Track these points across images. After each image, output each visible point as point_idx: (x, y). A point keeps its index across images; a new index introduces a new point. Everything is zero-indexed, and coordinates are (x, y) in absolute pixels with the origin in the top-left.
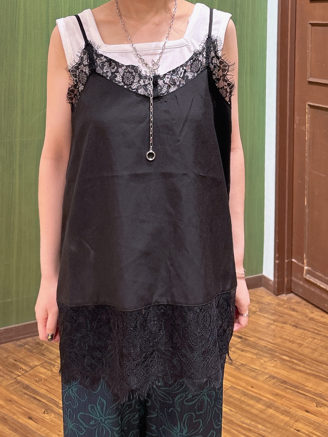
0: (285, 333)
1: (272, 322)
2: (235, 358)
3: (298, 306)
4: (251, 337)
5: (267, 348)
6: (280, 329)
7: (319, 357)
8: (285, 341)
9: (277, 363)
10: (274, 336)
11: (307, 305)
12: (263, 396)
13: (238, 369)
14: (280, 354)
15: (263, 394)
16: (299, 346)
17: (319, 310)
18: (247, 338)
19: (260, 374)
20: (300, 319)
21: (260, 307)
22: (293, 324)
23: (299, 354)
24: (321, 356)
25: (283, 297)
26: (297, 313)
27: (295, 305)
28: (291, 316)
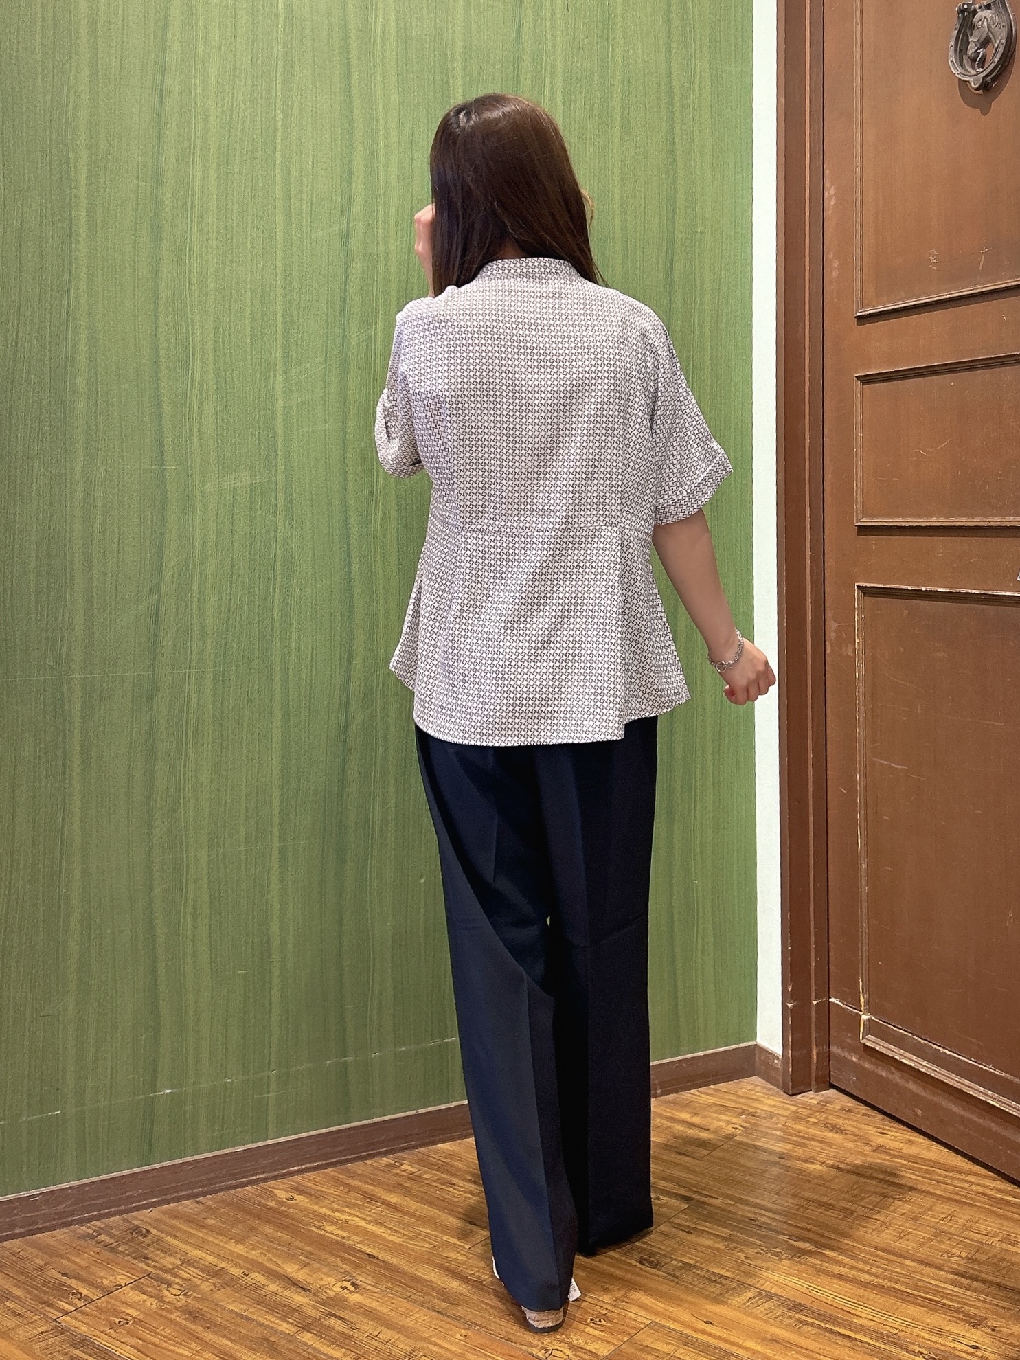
0: (808, 1185)
2: (669, 1249)
3: (845, 1119)
4: (715, 1198)
5: (757, 1223)
7: (896, 1241)
8: (806, 1205)
9: (780, 1259)
11: (868, 1116)
12: (733, 1344)
13: (673, 1276)
14: (791, 1236)
15: (737, 1340)
17: (900, 1126)
18: (705, 1200)
19: (734, 1288)
20: (848, 1150)
21: (744, 1124)
22: (832, 1162)
23: (843, 1234)
24: (901, 1238)
25: (807, 1100)
26: (842, 1137)
27: (838, 1117)
28: (826, 1143)
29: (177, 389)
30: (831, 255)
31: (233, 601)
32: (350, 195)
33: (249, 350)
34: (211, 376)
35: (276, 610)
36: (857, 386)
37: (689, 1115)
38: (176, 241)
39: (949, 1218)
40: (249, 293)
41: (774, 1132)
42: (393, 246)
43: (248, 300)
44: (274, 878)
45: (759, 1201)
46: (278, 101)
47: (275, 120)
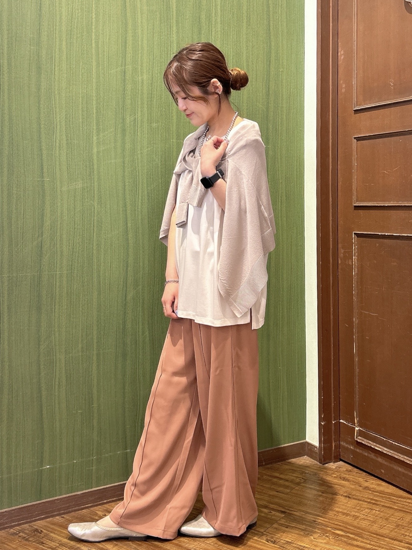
1: (321, 493)
3: (349, 475)
4: (296, 512)
5: (316, 523)
6: (330, 500)
7: (380, 530)
8: (337, 514)
9: (329, 539)
10: (323, 509)
11: (360, 473)
13: (282, 547)
14: (332, 528)
16: (354, 518)
17: (374, 478)
18: (291, 512)
20: (352, 489)
21: (304, 478)
22: (346, 495)
23: (355, 527)
24: (382, 528)
25: (331, 466)
26: (348, 483)
27: (346, 474)
28: (342, 486)
29: (49, 143)
30: (342, 82)
31: (75, 241)
32: (126, 53)
33: (81, 125)
34: (64, 137)
35: (95, 244)
36: (354, 142)
37: (278, 474)
38: (48, 74)
39: (402, 519)
40: (81, 99)
41: (318, 481)
42: (145, 78)
43: (81, 102)
44: (95, 367)
45: (316, 513)
46: (93, 9)
47: (92, 18)
